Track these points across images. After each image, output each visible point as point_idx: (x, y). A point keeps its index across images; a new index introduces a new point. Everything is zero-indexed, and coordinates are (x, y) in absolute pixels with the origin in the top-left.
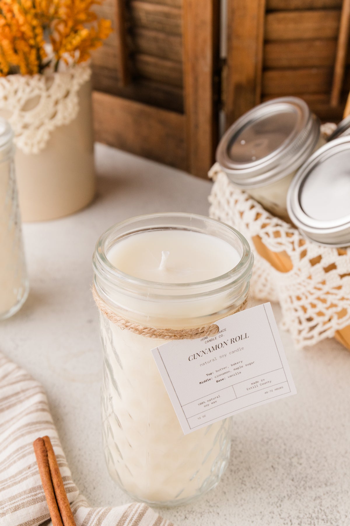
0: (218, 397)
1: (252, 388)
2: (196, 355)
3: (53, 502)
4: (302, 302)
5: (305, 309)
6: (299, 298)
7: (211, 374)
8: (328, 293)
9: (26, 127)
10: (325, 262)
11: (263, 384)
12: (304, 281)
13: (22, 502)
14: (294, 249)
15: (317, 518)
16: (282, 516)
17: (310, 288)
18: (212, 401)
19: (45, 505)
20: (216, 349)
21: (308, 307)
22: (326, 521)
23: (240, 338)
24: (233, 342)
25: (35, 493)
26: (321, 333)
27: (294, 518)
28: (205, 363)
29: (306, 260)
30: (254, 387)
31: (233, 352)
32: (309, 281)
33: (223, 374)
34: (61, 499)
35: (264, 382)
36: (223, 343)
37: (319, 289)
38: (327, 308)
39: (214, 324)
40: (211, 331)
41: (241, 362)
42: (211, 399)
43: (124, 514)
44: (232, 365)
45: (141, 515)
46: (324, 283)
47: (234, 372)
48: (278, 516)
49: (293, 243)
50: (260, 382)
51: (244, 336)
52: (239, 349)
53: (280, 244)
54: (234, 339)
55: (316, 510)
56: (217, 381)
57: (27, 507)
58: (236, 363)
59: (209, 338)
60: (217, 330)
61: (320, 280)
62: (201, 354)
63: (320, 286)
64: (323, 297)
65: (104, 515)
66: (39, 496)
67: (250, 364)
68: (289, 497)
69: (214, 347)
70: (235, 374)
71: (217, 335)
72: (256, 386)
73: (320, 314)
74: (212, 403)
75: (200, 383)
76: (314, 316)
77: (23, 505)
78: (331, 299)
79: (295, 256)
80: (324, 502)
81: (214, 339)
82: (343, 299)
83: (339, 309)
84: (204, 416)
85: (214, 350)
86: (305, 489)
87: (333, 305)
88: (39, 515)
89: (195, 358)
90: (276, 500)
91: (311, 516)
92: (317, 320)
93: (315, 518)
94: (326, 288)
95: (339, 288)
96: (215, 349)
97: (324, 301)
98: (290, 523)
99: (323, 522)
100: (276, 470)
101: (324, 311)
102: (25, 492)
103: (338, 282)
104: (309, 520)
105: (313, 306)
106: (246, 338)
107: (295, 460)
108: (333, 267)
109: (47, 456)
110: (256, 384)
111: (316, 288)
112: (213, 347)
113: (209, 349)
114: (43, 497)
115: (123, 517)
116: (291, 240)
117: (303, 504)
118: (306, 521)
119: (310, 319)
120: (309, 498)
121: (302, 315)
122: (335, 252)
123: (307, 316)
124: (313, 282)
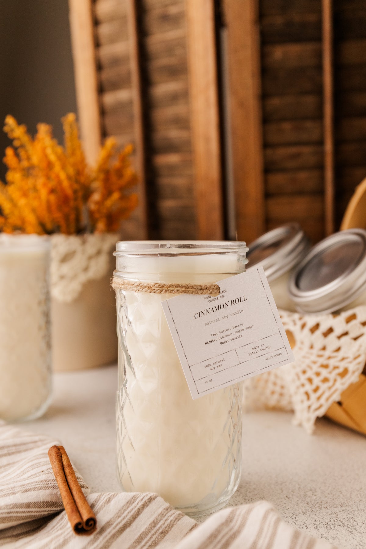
0: (222, 361)
1: (254, 353)
2: (201, 313)
3: (64, 482)
4: (307, 376)
5: (310, 380)
6: (304, 372)
7: (215, 335)
8: (329, 358)
9: (62, 277)
10: (324, 328)
11: (263, 349)
12: (307, 353)
13: (34, 486)
14: (295, 324)
15: (334, 524)
16: (297, 524)
17: (314, 358)
18: (218, 364)
19: (56, 492)
20: (219, 310)
21: (314, 377)
22: (342, 526)
23: (240, 300)
24: (233, 304)
25: (47, 483)
26: (327, 399)
27: (309, 525)
28: (209, 323)
29: (307, 330)
30: (255, 352)
31: (234, 314)
32: (311, 351)
33: (227, 336)
34: (73, 481)
35: (264, 347)
36: (224, 304)
37: (321, 356)
38: (330, 373)
39: (217, 283)
40: (213, 290)
41: (241, 325)
42: (216, 362)
44: (233, 328)
46: (324, 348)
47: (236, 335)
48: (294, 523)
49: (294, 321)
50: (260, 347)
51: (242, 299)
52: (239, 311)
53: (285, 324)
54: (234, 301)
55: (332, 520)
56: (221, 344)
57: (38, 490)
58: (237, 325)
59: (212, 298)
60: (219, 291)
61: (321, 346)
62: (205, 312)
63: (322, 353)
64: (325, 362)
66: (51, 485)
67: (250, 328)
68: (304, 513)
69: (217, 307)
70: (237, 337)
71: (219, 296)
72: (257, 351)
73: (326, 380)
74: (218, 367)
75: (206, 343)
76: (320, 384)
77: (34, 489)
78: (332, 363)
79: (296, 329)
80: (339, 516)
81: (217, 299)
82: (343, 359)
83: (341, 370)
84: (211, 381)
85: (217, 310)
86: (320, 509)
87: (336, 368)
88: (48, 499)
89: (200, 316)
90: (291, 515)
91: (328, 524)
92: (324, 387)
93: (331, 525)
94: (327, 353)
95: (338, 349)
96: (218, 309)
97: (326, 366)
98: (305, 528)
99: (340, 527)
100: (290, 499)
101: (328, 376)
102: (37, 482)
103: (337, 343)
104: (326, 526)
105: (318, 374)
106: (244, 300)
107: (310, 493)
108: (331, 330)
109: (61, 456)
110: (256, 349)
111: (318, 356)
112: (215, 307)
113: (212, 308)
114: (54, 486)
116: (292, 319)
117: (319, 517)
118: (322, 526)
119: (316, 390)
120: (324, 514)
121: (309, 388)
122: (331, 316)
123: (314, 387)
124: (315, 351)
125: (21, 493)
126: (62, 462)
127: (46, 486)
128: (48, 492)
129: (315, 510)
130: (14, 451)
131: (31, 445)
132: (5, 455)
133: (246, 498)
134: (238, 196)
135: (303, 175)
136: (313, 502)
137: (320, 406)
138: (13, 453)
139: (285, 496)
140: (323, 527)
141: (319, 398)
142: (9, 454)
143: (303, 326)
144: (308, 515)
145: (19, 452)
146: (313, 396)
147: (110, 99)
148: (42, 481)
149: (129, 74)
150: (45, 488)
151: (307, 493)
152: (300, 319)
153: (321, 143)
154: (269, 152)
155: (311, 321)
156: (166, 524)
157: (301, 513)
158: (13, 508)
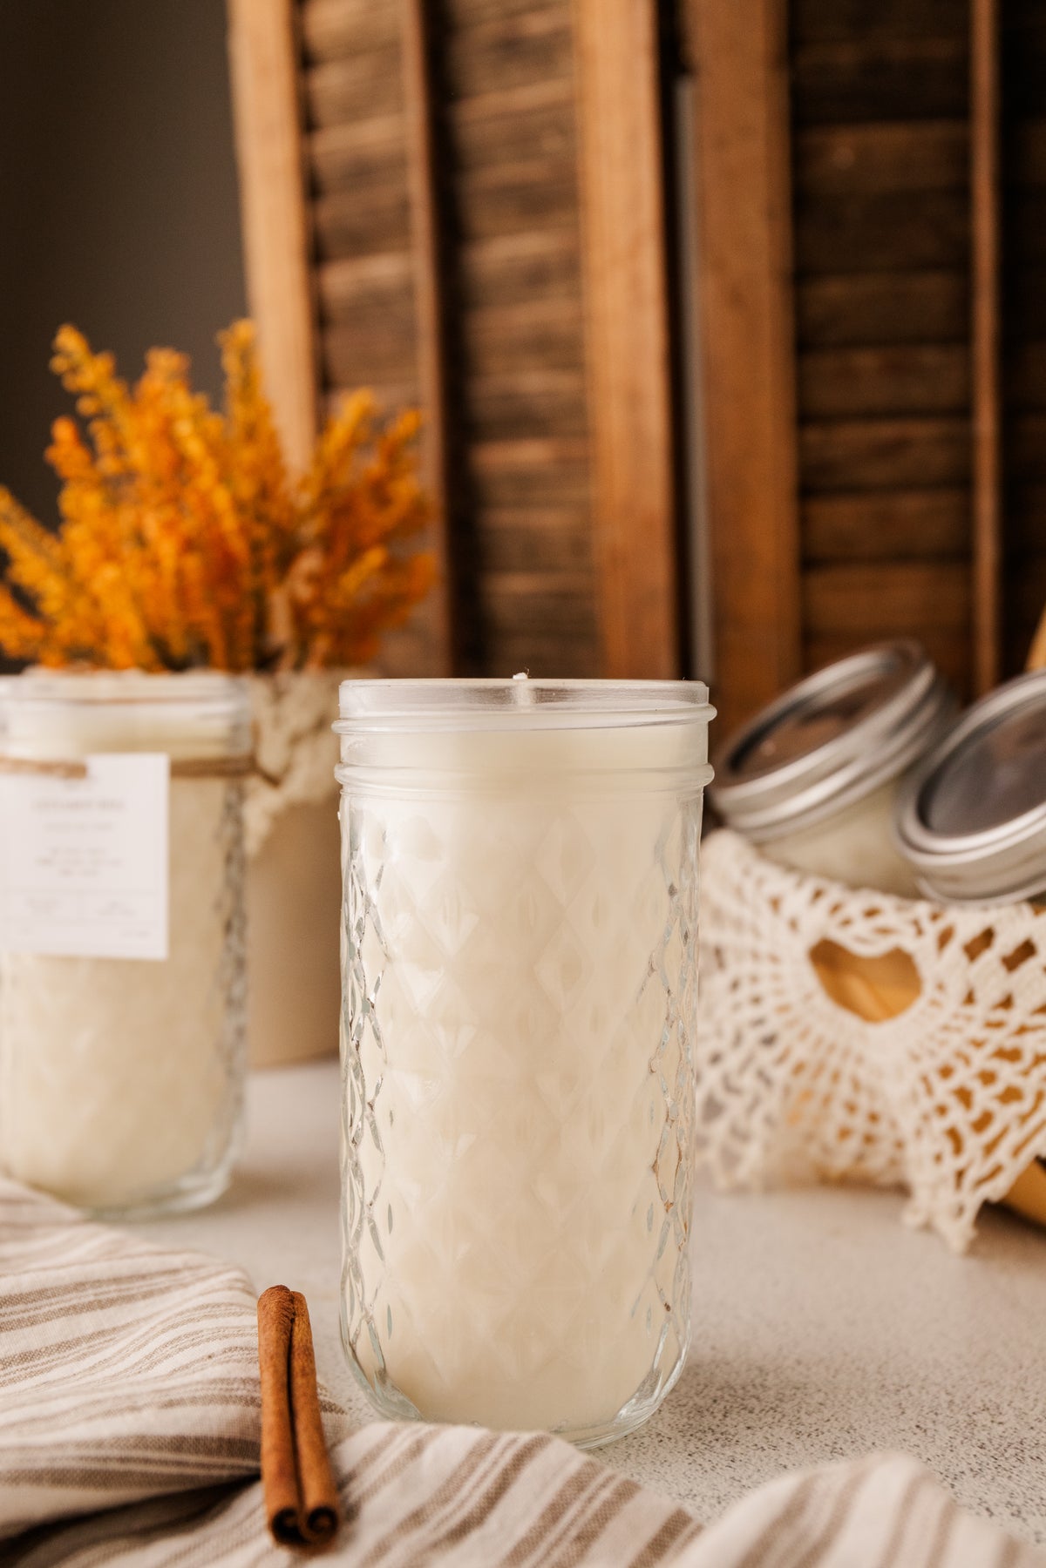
4: (954, 1082)
5: (964, 1096)
6: (946, 1072)
8: (1022, 1030)
10: (1005, 943)
12: (956, 1016)
13: (190, 1395)
14: (920, 932)
17: (975, 1030)
19: (254, 1414)
21: (975, 1086)
26: (1017, 1151)
29: (955, 948)
32: (969, 1010)
37: (998, 1025)
38: (1026, 1073)
46: (1007, 1003)
49: (915, 922)
53: (884, 931)
57: (203, 1405)
61: (997, 996)
63: (1000, 1015)
64: (1010, 1044)
68: (977, 1473)
73: (1011, 1095)
76: (994, 1106)
79: (921, 948)
92: (1005, 1114)
94: (1015, 1017)
97: (1013, 1055)
101: (1018, 1082)
105: (988, 1078)
107: (983, 1418)
108: (1028, 949)
111: (988, 1025)
114: (253, 1398)
116: (910, 917)
117: (1021, 1483)
118: (1034, 1510)
119: (982, 1123)
120: (1035, 1475)
121: (959, 1117)
122: (1027, 910)
123: (975, 1114)
124: (980, 1010)
125: (156, 1410)
127: (227, 1394)
128: (233, 1410)
129: (1007, 1466)
130: (114, 1295)
131: (163, 1281)
132: (89, 1307)
133: (801, 1428)
134: (720, 564)
135: (911, 505)
136: (996, 1442)
137: (996, 1171)
138: (112, 1302)
139: (913, 1424)
140: (1037, 1513)
141: (990, 1149)
142: (101, 1305)
143: (945, 938)
144: (989, 1477)
145: (130, 1299)
146: (973, 1143)
147: (341, 280)
148: (214, 1381)
149: (404, 206)
150: (226, 1400)
151: (975, 1417)
152: (935, 917)
153: (964, 411)
154: (814, 436)
155: (968, 922)
157: (967, 1472)
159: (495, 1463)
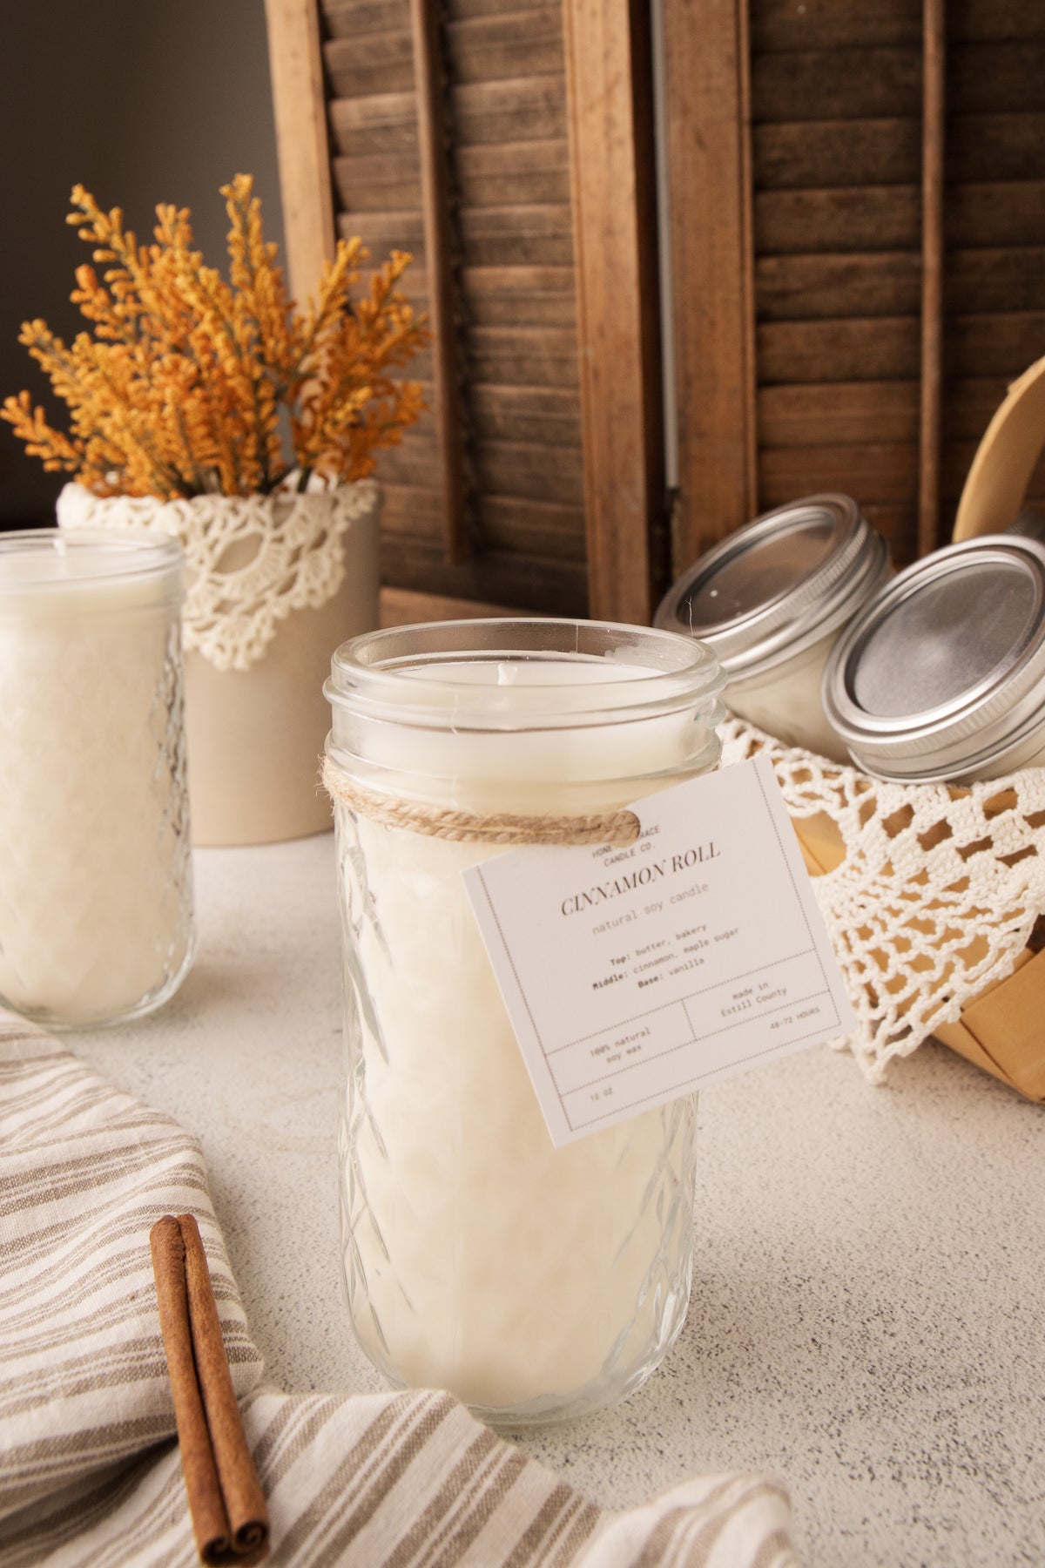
0: (643, 1034)
1: (737, 1009)
2: (581, 899)
3: (185, 1368)
4: (871, 944)
5: (881, 958)
6: (865, 933)
7: (623, 960)
8: (935, 904)
9: (222, 607)
10: (923, 822)
11: (765, 998)
12: (874, 883)
13: (100, 1371)
14: (844, 803)
15: (947, 1463)
16: (844, 1459)
17: (891, 899)
18: (629, 1046)
19: (164, 1386)
20: (635, 886)
21: (890, 949)
22: (972, 1471)
23: (698, 855)
24: (677, 867)
25: (141, 1353)
26: (926, 1016)
27: (879, 1463)
28: (606, 926)
29: (875, 823)
30: (742, 1006)
31: (681, 897)
32: (886, 880)
33: (657, 962)
34: (209, 1362)
35: (766, 992)
36: (653, 870)
37: (914, 897)
38: (937, 946)
39: (629, 808)
40: (618, 829)
41: (701, 929)
42: (624, 1039)
43: (385, 1411)
44: (678, 937)
45: (434, 1419)
47: (683, 959)
48: (835, 1457)
49: (840, 790)
50: (757, 992)
51: (707, 852)
52: (696, 889)
53: (811, 796)
54: (680, 858)
55: (942, 1443)
56: (641, 984)
57: (111, 1385)
58: (690, 930)
59: (616, 852)
60: (635, 831)
61: (913, 871)
62: (595, 896)
63: (914, 888)
64: (923, 915)
65: (327, 1411)
66: (151, 1360)
67: (727, 936)
68: (864, 1412)
69: (630, 879)
70: (689, 965)
71: (637, 845)
72: (747, 1004)
73: (921, 964)
74: (629, 1052)
75: (595, 986)
77: (102, 1381)
78: (942, 918)
79: (846, 818)
80: (962, 1425)
81: (629, 854)
82: (974, 912)
83: (966, 941)
84: (608, 1092)
85: (629, 887)
86: (907, 1392)
87: (951, 934)
88: (142, 1413)
89: (580, 907)
90: (827, 1419)
91: (930, 1459)
92: (917, 980)
93: (940, 1464)
94: (929, 892)
95: (961, 885)
96: (632, 885)
97: (927, 927)
98: (867, 1476)
99: (963, 1473)
101: (930, 952)
102: (111, 1350)
103: (958, 869)
104: (924, 1467)
105: (902, 945)
106: (712, 856)
107: (876, 1327)
108: (942, 830)
109: (184, 1259)
110: (744, 999)
111: (904, 896)
112: (625, 879)
113: (616, 883)
114: (160, 1365)
115: (382, 1416)
116: (835, 783)
117: (905, 1428)
118: (915, 1470)
119: (896, 985)
120: (919, 1415)
121: (873, 974)
122: (944, 793)
123: (889, 975)
124: (897, 882)
125: (63, 1399)
126: (186, 1280)
127: (138, 1364)
128: (142, 1386)
129: (893, 1401)
133: (703, 1344)
136: (887, 1362)
137: (908, 1030)
139: (809, 1336)
140: (917, 1474)
141: (901, 1011)
143: (867, 811)
144: (875, 1419)
146: (888, 1002)
147: (350, 111)
148: (127, 1347)
150: (134, 1374)
151: (869, 1325)
152: (859, 788)
154: (769, 266)
155: (890, 797)
156: (473, 1505)
157: (855, 1410)
158: (37, 1456)
159: (386, 1452)
